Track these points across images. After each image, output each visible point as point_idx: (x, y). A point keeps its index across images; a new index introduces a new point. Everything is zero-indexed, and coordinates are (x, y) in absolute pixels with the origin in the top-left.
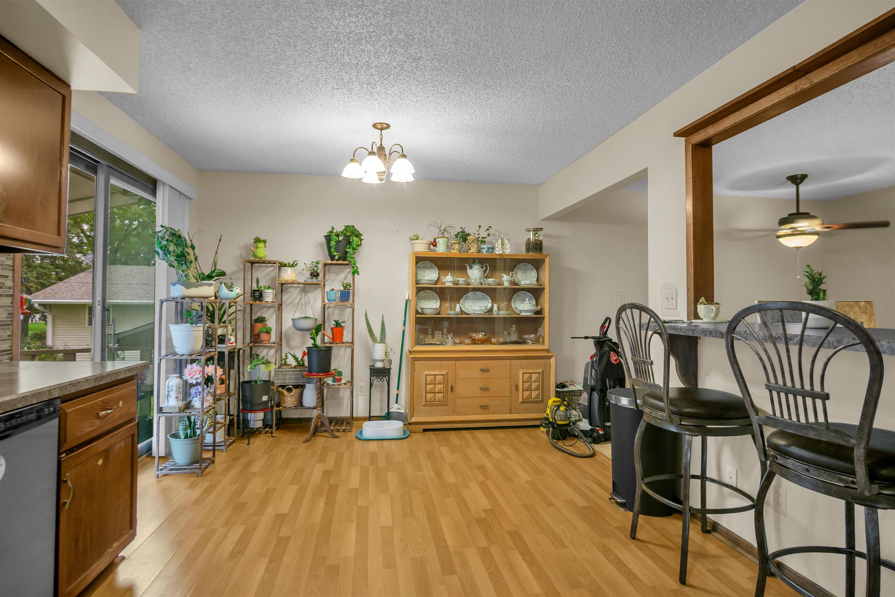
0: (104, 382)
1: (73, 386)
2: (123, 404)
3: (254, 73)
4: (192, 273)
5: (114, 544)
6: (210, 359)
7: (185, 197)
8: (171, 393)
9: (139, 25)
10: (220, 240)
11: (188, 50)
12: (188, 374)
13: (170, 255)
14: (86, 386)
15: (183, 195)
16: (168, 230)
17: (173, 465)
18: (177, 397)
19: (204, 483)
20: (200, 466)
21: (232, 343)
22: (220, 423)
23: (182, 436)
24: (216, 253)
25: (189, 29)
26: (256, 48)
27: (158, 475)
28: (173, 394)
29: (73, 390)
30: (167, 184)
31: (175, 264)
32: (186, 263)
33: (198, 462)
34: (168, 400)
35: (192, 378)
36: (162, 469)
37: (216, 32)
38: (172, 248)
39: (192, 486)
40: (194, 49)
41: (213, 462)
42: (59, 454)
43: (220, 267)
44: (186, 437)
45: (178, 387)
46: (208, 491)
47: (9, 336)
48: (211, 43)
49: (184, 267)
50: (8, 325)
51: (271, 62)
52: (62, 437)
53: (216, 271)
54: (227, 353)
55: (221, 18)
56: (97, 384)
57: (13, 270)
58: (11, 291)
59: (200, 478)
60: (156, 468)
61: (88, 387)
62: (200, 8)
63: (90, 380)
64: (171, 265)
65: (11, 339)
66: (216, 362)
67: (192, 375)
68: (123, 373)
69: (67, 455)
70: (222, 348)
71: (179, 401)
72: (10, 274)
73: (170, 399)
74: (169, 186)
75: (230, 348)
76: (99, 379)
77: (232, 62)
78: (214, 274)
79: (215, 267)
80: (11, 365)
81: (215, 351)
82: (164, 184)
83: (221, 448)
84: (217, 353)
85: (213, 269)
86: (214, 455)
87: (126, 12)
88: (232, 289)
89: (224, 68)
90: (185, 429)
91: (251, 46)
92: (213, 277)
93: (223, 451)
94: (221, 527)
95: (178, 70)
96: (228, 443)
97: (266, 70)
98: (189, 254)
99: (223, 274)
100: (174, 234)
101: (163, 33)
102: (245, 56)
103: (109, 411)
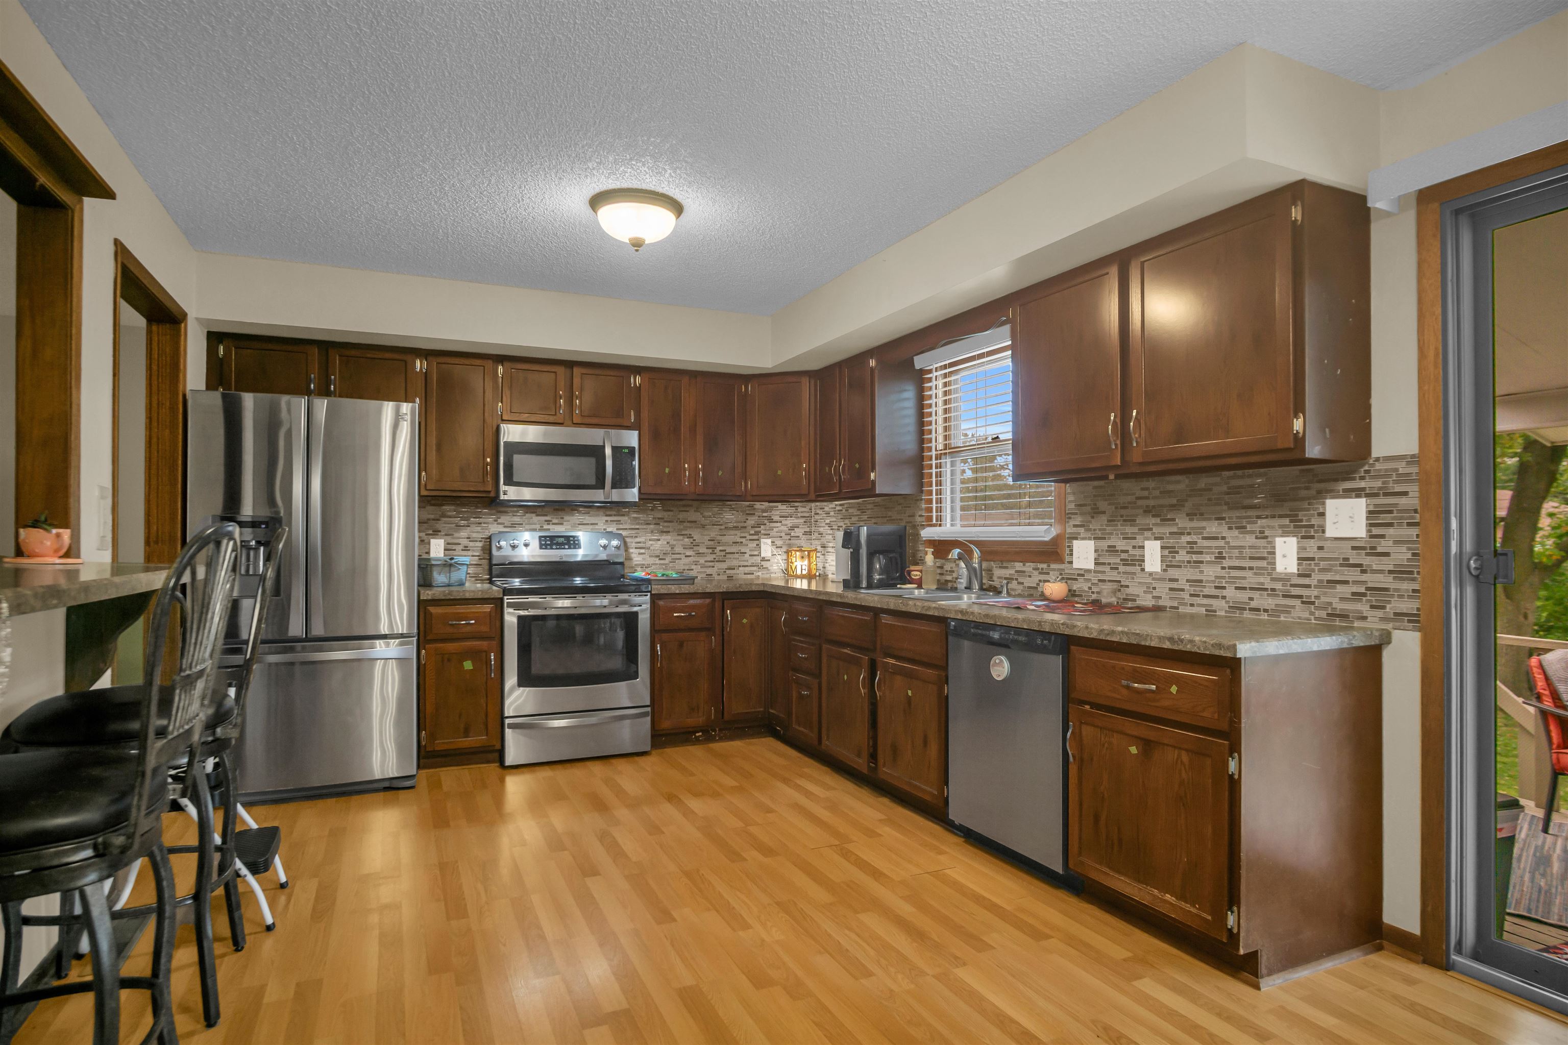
0: (1114, 639)
2: (1178, 692)
14: (1086, 634)
29: (1068, 632)
47: (1415, 591)
50: (1411, 572)
52: (1072, 681)
56: (1103, 637)
58: (1418, 516)
65: (1421, 597)
68: (1156, 639)
72: (1412, 488)
76: (1106, 632)
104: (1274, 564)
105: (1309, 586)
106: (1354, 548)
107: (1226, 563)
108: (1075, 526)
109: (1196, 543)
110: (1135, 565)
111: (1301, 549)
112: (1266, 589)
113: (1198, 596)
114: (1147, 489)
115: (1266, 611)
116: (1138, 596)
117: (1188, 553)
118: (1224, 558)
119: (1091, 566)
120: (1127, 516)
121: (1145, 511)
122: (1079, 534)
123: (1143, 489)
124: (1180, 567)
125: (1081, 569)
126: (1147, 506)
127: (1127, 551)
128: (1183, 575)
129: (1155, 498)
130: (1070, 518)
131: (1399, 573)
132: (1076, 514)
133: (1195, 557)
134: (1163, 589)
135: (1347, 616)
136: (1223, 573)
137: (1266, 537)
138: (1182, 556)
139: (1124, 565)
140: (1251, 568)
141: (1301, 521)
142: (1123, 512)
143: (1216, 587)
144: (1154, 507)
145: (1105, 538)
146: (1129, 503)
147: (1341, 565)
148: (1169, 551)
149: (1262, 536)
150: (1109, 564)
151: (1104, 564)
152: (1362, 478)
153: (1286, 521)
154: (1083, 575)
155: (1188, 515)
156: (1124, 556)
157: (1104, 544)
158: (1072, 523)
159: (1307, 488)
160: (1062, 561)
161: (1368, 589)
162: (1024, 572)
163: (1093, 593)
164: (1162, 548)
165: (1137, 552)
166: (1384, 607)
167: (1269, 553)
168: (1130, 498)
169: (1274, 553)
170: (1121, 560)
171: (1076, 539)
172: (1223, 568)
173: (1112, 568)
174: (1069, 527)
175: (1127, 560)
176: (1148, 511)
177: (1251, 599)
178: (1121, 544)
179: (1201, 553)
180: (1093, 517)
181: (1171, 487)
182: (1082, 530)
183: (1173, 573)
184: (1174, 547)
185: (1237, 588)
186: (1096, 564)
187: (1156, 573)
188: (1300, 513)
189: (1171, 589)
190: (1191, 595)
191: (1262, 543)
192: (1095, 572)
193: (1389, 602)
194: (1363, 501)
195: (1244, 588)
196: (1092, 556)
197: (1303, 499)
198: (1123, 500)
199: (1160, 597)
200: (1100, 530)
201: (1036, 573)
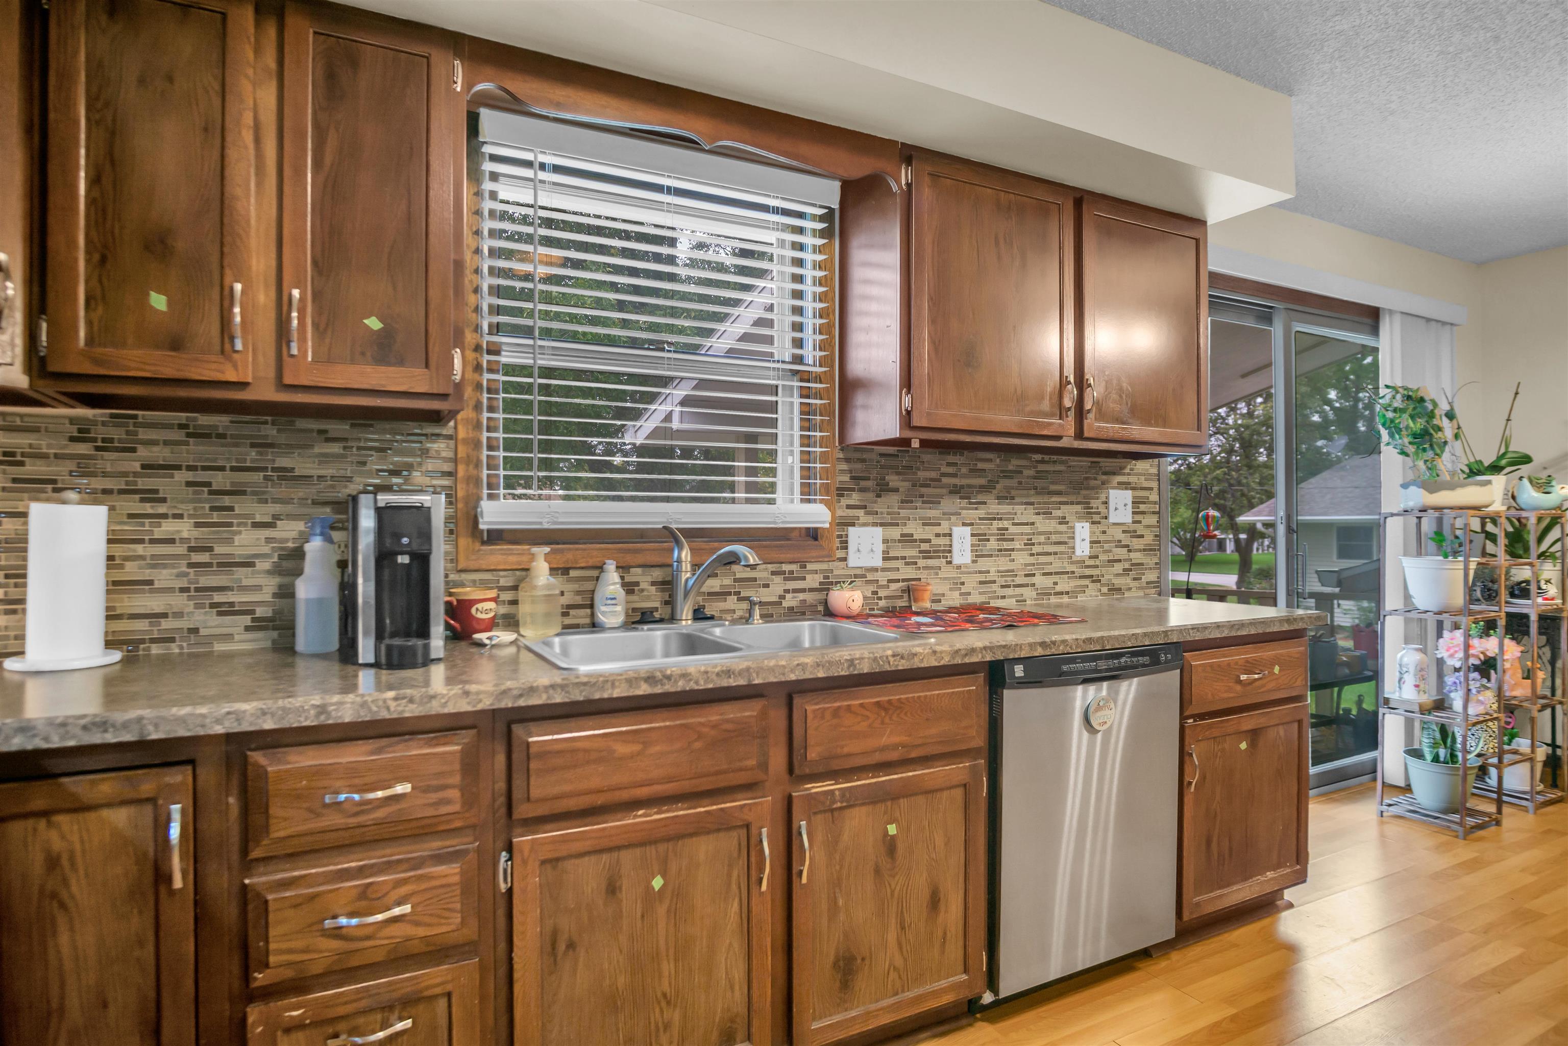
0: (1244, 632)
1: (1198, 631)
2: (1280, 671)
3: (1526, 60)
4: (1446, 463)
5: (1268, 873)
6: (1490, 626)
7: (1440, 324)
8: (1406, 676)
9: (1290, 92)
10: (1517, 393)
11: (1379, 86)
12: (1445, 648)
13: (1399, 434)
14: (1217, 634)
15: (1433, 323)
16: (1397, 392)
17: (1411, 804)
18: (1417, 686)
19: (1465, 852)
20: (1461, 820)
21: (1553, 599)
22: (1521, 754)
23: (1429, 757)
24: (1508, 420)
25: (1368, 57)
26: (1509, 19)
27: (1382, 812)
28: (1410, 680)
29: (1198, 636)
30: (1396, 312)
31: (1411, 449)
32: (1431, 446)
33: (1455, 812)
34: (1400, 688)
35: (1452, 656)
36: (1390, 805)
37: (1417, 35)
38: (1405, 421)
39: (1440, 848)
40: (1388, 79)
41: (1498, 823)
42: (1183, 718)
43: (1517, 447)
44: (1436, 759)
45: (1418, 668)
46: (1472, 865)
47: (1156, 564)
48: (1415, 56)
49: (1430, 454)
50: (1155, 550)
51: (1557, 23)
52: (1186, 696)
53: (1509, 455)
54: (1534, 618)
55: (1417, 11)
56: (1233, 634)
57: (1159, 480)
58: (1157, 506)
59: (1462, 842)
60: (1378, 798)
61: (1219, 636)
62: (1374, 19)
63: (1223, 626)
64: (1403, 453)
65: (1159, 568)
66: (1500, 630)
67: (1452, 651)
68: (1277, 624)
69: (1195, 721)
70: (1521, 606)
71: (1421, 693)
72: (1154, 485)
73: (1404, 687)
74: (1402, 313)
75: (1543, 608)
76: (1237, 627)
77: (1470, 65)
78: (1503, 462)
79: (1507, 446)
80: (1159, 601)
81: (1500, 611)
82: (1391, 312)
83: (1524, 803)
84: (1503, 615)
85: (1503, 451)
86: (1499, 811)
87: (1265, 86)
88: (1548, 490)
89: (1457, 80)
90: (1434, 745)
91: (1497, 21)
92: (1502, 468)
93: (1527, 811)
94: (1472, 932)
95: (1372, 122)
96: (1540, 798)
97: (1553, 42)
98: (1439, 429)
99: (1526, 459)
100: (1409, 398)
101: (1329, 83)
102: (1492, 43)
103: (1256, 676)
104: (1074, 548)
105: (1097, 567)
106: (1124, 532)
107: (1036, 549)
108: (849, 507)
109: (1007, 529)
110: (939, 557)
111: (1092, 533)
112: (1067, 573)
113: (1009, 586)
114: (955, 464)
115: (1067, 593)
116: (943, 595)
117: (998, 540)
118: (1033, 544)
119: (878, 562)
120: (929, 496)
121: (951, 492)
122: (858, 518)
123: (949, 464)
124: (991, 556)
125: (861, 568)
126: (955, 486)
127: (929, 541)
128: (993, 566)
129: (964, 476)
130: (842, 495)
131: (1147, 550)
132: (853, 490)
133: (1006, 545)
134: (971, 583)
135: (1120, 589)
136: (1032, 560)
137: (1067, 523)
138: (993, 544)
139: (924, 558)
140: (1055, 553)
141: (1092, 508)
142: (924, 490)
143: (1026, 575)
144: (962, 487)
145: (897, 525)
146: (932, 480)
147: (1117, 547)
148: (980, 538)
149: (1063, 521)
150: (904, 558)
151: (897, 558)
152: (1129, 474)
153: (1078, 508)
154: (864, 576)
155: (998, 498)
156: (925, 546)
157: (895, 533)
158: (845, 501)
159: (1095, 479)
160: (830, 558)
161: (1133, 565)
162: (755, 579)
163: (880, 598)
164: (973, 535)
165: (942, 541)
166: (1140, 579)
167: (1069, 538)
168: (933, 475)
169: (1073, 538)
170: (921, 552)
171: (853, 525)
172: (1032, 555)
173: (907, 564)
174: (840, 507)
175: (929, 552)
176: (956, 491)
177: (1056, 583)
178: (919, 532)
179: (1013, 540)
180: (879, 496)
181: (980, 465)
182: (860, 513)
183: (984, 564)
184: (985, 535)
185: (1044, 574)
186: (884, 559)
187: (966, 566)
188: (1092, 501)
189: (981, 583)
190: (1002, 587)
191: (1063, 528)
192: (884, 570)
193: (1144, 574)
194: (1130, 492)
195: (1051, 574)
196: (880, 548)
197: (1093, 488)
198: (922, 474)
199: (969, 594)
200: (888, 514)
201: (778, 579)
